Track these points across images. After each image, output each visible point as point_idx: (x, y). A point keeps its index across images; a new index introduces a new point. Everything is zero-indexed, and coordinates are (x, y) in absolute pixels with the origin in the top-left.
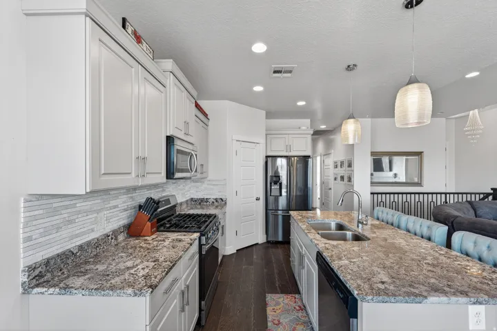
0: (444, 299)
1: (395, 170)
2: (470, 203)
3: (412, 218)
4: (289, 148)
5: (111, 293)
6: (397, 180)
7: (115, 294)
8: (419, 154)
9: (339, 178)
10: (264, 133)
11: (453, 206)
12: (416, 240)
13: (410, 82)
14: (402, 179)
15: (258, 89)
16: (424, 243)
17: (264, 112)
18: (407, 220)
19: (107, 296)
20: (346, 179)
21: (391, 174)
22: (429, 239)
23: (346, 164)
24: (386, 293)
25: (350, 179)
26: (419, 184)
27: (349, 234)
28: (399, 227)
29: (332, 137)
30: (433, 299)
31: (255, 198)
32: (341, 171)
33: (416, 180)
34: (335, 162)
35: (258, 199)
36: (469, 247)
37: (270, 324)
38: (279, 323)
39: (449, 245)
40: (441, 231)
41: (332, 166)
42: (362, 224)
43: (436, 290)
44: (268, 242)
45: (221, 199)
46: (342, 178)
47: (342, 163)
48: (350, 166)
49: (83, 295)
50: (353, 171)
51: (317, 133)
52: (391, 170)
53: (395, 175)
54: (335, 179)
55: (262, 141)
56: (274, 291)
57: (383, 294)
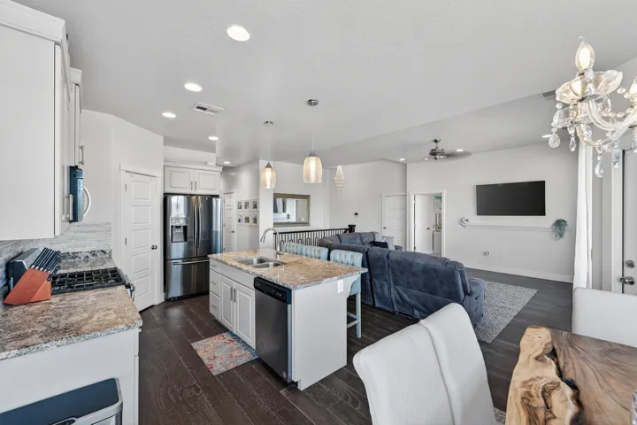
0: (329, 279)
1: (288, 211)
2: (338, 235)
3: (309, 247)
4: (194, 184)
5: (99, 333)
6: (290, 220)
7: (104, 334)
8: (307, 197)
9: (243, 219)
10: (162, 164)
11: (329, 238)
12: (313, 260)
13: (311, 155)
14: (293, 219)
15: (169, 115)
16: (317, 260)
17: (162, 138)
18: (306, 249)
19: (93, 338)
20: (251, 220)
21: (285, 215)
22: (319, 258)
23: (251, 205)
24: (305, 283)
25: (255, 221)
26: (307, 224)
27: (271, 264)
28: (301, 254)
29: (233, 174)
30: (325, 280)
31: (150, 247)
32: (245, 213)
33: (303, 220)
34: (239, 203)
35: (154, 248)
36: (338, 258)
37: (206, 362)
38: (215, 357)
39: (329, 259)
40: (325, 251)
41: (235, 206)
42: (280, 254)
43: (326, 277)
44: (167, 300)
45: (102, 251)
46: (247, 220)
47: (247, 205)
48: (255, 207)
49: (59, 346)
50: (258, 212)
51: (226, 169)
52: (284, 211)
53: (288, 215)
54: (239, 221)
55: (159, 174)
56: (198, 338)
57: (305, 284)
